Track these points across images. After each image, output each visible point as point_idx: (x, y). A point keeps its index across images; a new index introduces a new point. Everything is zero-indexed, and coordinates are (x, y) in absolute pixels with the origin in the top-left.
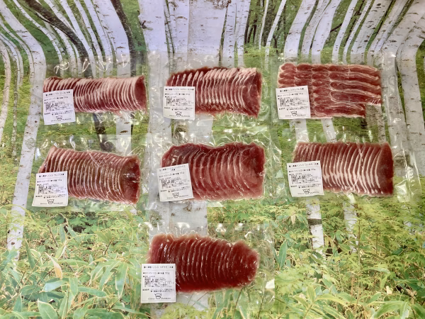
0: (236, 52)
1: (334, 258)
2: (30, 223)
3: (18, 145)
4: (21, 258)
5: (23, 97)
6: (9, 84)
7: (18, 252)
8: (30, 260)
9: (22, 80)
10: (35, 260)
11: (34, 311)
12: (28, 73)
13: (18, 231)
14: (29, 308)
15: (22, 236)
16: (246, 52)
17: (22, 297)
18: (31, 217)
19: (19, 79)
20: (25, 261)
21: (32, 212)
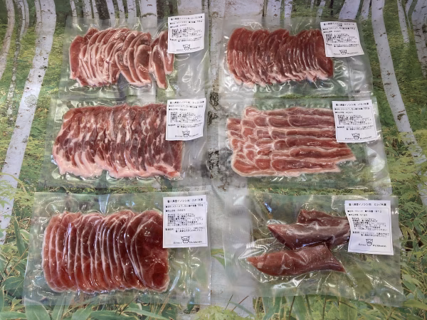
0: (282, 9)
1: (415, 253)
2: (22, 197)
3: (15, 102)
4: (8, 240)
5: (26, 49)
6: (10, 34)
7: (5, 233)
8: (19, 245)
9: (27, 30)
10: (26, 245)
11: (19, 312)
12: (34, 22)
13: (7, 206)
14: (13, 307)
15: (10, 213)
16: (295, 10)
17: (5, 292)
18: (24, 189)
19: (23, 29)
20: (13, 245)
21: (27, 183)
